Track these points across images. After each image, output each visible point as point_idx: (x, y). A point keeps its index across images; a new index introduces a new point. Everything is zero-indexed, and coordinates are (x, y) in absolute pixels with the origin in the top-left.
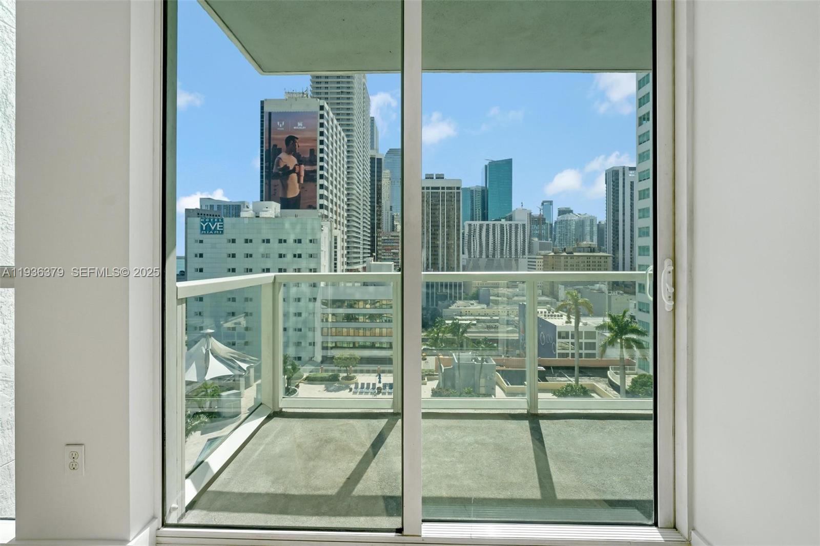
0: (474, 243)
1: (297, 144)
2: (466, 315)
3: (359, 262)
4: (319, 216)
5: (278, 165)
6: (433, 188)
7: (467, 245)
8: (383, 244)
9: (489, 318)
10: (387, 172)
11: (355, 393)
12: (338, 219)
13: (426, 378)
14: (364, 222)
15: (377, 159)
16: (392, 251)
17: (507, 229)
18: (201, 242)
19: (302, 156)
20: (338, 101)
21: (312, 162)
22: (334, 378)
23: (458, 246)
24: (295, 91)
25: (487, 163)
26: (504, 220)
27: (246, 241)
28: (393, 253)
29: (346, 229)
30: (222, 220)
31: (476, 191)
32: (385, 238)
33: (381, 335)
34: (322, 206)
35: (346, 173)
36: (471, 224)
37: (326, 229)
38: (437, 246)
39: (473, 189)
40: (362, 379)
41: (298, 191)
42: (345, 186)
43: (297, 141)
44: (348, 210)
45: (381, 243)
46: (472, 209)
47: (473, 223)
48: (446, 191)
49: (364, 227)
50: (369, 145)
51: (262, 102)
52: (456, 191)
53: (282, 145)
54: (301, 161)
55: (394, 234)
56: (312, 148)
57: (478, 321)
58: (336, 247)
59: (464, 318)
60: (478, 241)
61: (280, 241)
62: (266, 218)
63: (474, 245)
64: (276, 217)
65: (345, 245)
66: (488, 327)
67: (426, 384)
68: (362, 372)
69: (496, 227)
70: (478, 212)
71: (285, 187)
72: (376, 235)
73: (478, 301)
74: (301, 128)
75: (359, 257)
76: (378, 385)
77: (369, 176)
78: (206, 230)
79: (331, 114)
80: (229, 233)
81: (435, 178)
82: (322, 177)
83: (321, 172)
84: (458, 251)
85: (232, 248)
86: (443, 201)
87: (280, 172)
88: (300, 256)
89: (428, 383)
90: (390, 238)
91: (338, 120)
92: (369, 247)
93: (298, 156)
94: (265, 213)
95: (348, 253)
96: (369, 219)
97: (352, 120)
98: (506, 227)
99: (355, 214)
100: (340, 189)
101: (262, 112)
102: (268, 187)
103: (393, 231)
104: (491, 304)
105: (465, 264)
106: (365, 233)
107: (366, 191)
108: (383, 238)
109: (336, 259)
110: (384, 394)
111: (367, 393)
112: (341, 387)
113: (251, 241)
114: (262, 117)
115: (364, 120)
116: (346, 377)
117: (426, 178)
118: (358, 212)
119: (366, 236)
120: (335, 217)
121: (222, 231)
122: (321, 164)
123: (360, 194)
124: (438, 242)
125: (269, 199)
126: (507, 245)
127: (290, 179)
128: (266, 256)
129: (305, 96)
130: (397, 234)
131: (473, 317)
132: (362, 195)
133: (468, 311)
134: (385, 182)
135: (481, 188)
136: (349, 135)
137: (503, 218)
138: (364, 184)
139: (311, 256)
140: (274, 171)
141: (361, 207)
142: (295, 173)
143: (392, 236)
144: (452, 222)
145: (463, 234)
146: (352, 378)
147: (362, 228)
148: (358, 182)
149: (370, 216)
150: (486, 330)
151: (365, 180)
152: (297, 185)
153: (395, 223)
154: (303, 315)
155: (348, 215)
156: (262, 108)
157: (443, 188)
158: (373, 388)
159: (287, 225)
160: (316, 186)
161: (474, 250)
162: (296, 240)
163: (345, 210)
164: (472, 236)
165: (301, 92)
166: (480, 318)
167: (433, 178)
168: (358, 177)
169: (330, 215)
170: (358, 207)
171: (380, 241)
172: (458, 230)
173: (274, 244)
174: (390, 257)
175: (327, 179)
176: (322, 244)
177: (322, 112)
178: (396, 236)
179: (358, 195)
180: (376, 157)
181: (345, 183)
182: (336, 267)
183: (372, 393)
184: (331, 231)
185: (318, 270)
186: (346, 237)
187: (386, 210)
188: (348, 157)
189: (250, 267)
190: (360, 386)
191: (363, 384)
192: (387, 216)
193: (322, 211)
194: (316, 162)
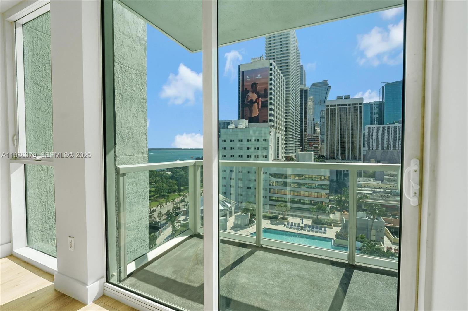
0: (372, 140)
1: (257, 87)
2: (365, 187)
3: (293, 152)
4: (269, 126)
5: (247, 99)
6: (342, 105)
7: (367, 141)
8: (308, 141)
9: (383, 190)
10: (311, 98)
11: (287, 227)
12: (280, 127)
14: (296, 129)
15: (305, 90)
16: (314, 145)
17: (399, 130)
19: (260, 93)
20: (281, 59)
21: (266, 96)
22: (275, 218)
23: (360, 142)
24: (256, 58)
25: (384, 85)
26: (397, 123)
27: (231, 141)
28: (314, 147)
29: (285, 133)
30: (220, 130)
31: (375, 105)
32: (310, 138)
33: (304, 196)
34: (271, 121)
35: (285, 100)
36: (370, 127)
37: (272, 134)
38: (345, 142)
39: (372, 103)
40: (291, 220)
41: (258, 113)
42: (285, 108)
43: (257, 85)
44: (286, 122)
45: (306, 141)
46: (371, 117)
47: (372, 126)
48: (351, 106)
49: (296, 131)
50: (300, 82)
51: (239, 67)
52: (359, 106)
53: (249, 88)
54: (259, 96)
55: (315, 135)
56: (266, 88)
57: (374, 192)
58: (278, 144)
59: (363, 189)
60: (375, 138)
61: (248, 141)
62: (241, 128)
63: (372, 141)
64: (246, 128)
65: (284, 142)
66: (382, 196)
67: (333, 229)
68: (292, 216)
69: (390, 129)
70: (376, 118)
71: (251, 111)
72: (303, 136)
73: (374, 178)
74: (259, 77)
75: (293, 149)
76: (301, 225)
77: (299, 101)
79: (276, 67)
80: (223, 137)
81: (343, 98)
82: (271, 104)
83: (270, 101)
84: (360, 145)
85: (225, 145)
86: (349, 113)
87: (248, 103)
88: (258, 149)
89: (334, 227)
90: (313, 137)
91: (280, 70)
92: (299, 143)
93: (258, 94)
94: (240, 126)
95: (286, 147)
96: (299, 127)
97: (289, 69)
98: (399, 128)
99: (290, 124)
100: (281, 110)
101: (239, 72)
102: (242, 112)
103: (315, 133)
104: (385, 181)
105: (365, 153)
106: (296, 135)
107: (297, 110)
108: (308, 137)
109: (278, 150)
110: (305, 230)
111: (294, 229)
112: (279, 223)
113: (233, 141)
115: (296, 68)
116: (282, 218)
117: (337, 99)
118: (292, 123)
119: (297, 137)
120: (278, 126)
121: (220, 136)
122: (271, 96)
123: (293, 112)
124: (345, 140)
125: (243, 118)
126: (399, 141)
127: (253, 107)
128: (240, 148)
129: (262, 59)
130: (317, 135)
131: (370, 189)
132: (295, 112)
133: (366, 184)
134: (310, 104)
135: (378, 102)
136: (287, 78)
137: (397, 122)
138: (296, 106)
139: (264, 148)
140: (245, 103)
141: (294, 120)
142: (256, 103)
143: (314, 137)
144: (356, 126)
145: (364, 134)
146: (286, 219)
147: (294, 132)
148: (292, 105)
149: (299, 125)
150: (381, 198)
151: (296, 104)
152: (257, 110)
153: (316, 128)
155: (286, 125)
156: (239, 69)
157: (349, 105)
158: (298, 226)
159: (251, 132)
160: (268, 109)
161: (372, 144)
162: (256, 140)
163: (284, 122)
164: (371, 135)
165: (260, 57)
166: (375, 190)
167: (342, 99)
168: (292, 102)
169: (276, 125)
170: (292, 120)
171: (306, 140)
172: (360, 131)
173: (245, 143)
174: (312, 149)
175: (274, 105)
176: (270, 142)
177: (271, 67)
178: (317, 136)
179: (292, 113)
180: (304, 89)
181: (284, 106)
182: (278, 155)
183: (297, 229)
184: (275, 134)
185: (268, 157)
186: (284, 138)
187: (310, 121)
188: (286, 91)
189: (233, 154)
190: (290, 224)
191: (292, 223)
192: (311, 124)
193: (270, 123)
194: (267, 95)
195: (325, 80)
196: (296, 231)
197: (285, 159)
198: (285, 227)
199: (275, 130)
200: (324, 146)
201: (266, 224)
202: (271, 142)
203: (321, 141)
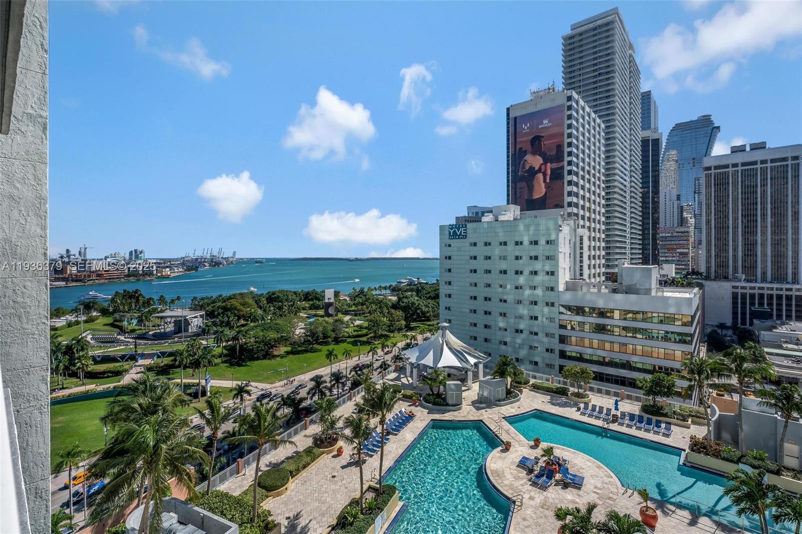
1: (542, 142)
4: (565, 215)
5: (524, 167)
6: (743, 164)
8: (664, 243)
10: (673, 153)
11: (583, 414)
12: (593, 217)
13: (690, 420)
14: (632, 218)
15: (653, 140)
16: (678, 250)
18: (450, 246)
19: (548, 154)
20: (596, 85)
21: (559, 157)
22: (562, 392)
24: (540, 90)
27: (486, 244)
28: (679, 253)
29: (603, 227)
30: (466, 226)
32: (668, 235)
33: (634, 353)
34: (570, 204)
35: (603, 164)
37: (566, 230)
38: (753, 244)
40: (596, 400)
41: (544, 190)
42: (603, 178)
43: (543, 139)
44: (607, 206)
45: (658, 242)
48: (769, 165)
49: (632, 223)
50: (640, 125)
51: (508, 109)
52: (790, 162)
53: (528, 147)
54: (546, 161)
55: (682, 229)
56: (558, 144)
58: (581, 248)
59: (801, 347)
61: (517, 243)
62: (503, 221)
64: (515, 219)
67: (689, 428)
68: (599, 391)
71: (531, 189)
72: (651, 232)
74: (546, 126)
76: (613, 412)
77: (639, 163)
78: (453, 236)
79: (582, 102)
80: (471, 238)
81: (748, 149)
82: (570, 172)
83: (569, 168)
85: (474, 251)
86: (764, 179)
87: (526, 174)
88: (536, 258)
89: (692, 426)
90: (675, 234)
92: (641, 247)
93: (543, 155)
94: (503, 216)
97: (613, 102)
99: (617, 209)
100: (595, 183)
101: (508, 119)
102: (514, 190)
103: (682, 225)
106: (633, 231)
108: (663, 235)
109: (581, 262)
110: (622, 424)
111: (597, 418)
112: (568, 402)
113: (490, 244)
114: (508, 123)
115: (631, 98)
116: (576, 393)
117: (732, 152)
118: (622, 207)
120: (587, 215)
121: (466, 236)
122: (569, 159)
124: (755, 238)
125: (515, 202)
127: (535, 179)
129: (551, 91)
130: (687, 230)
132: (629, 186)
136: (608, 120)
139: (548, 258)
140: (519, 174)
142: (540, 172)
143: (678, 232)
144: (782, 208)
146: (584, 396)
148: (622, 172)
149: (641, 209)
151: (633, 168)
152: (543, 185)
153: (685, 214)
154: (540, 319)
155: (607, 212)
156: (508, 114)
157: (764, 162)
158: (608, 414)
159: (521, 227)
160: (563, 183)
162: (532, 242)
163: (602, 206)
165: (547, 88)
167: (745, 151)
168: (622, 167)
170: (622, 201)
171: (657, 239)
174: (672, 259)
175: (577, 174)
176: (560, 245)
177: (569, 103)
178: (684, 232)
179: (622, 187)
180: (651, 138)
181: (601, 174)
182: (581, 270)
183: (604, 420)
184: (575, 230)
185: (556, 273)
186: (603, 236)
187: (670, 201)
188: (606, 145)
189: (489, 268)
190: (590, 407)
191: (594, 407)
192: (672, 207)
193: (569, 210)
194: (563, 157)
195: (704, 116)
196: (599, 423)
197: (604, 277)
198: (579, 413)
199: (575, 223)
200: (702, 252)
201: (540, 402)
202: (562, 246)
203: (696, 242)
